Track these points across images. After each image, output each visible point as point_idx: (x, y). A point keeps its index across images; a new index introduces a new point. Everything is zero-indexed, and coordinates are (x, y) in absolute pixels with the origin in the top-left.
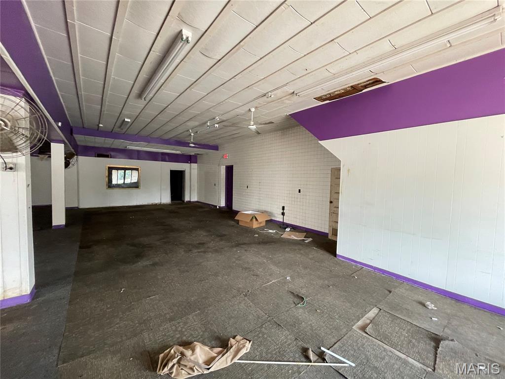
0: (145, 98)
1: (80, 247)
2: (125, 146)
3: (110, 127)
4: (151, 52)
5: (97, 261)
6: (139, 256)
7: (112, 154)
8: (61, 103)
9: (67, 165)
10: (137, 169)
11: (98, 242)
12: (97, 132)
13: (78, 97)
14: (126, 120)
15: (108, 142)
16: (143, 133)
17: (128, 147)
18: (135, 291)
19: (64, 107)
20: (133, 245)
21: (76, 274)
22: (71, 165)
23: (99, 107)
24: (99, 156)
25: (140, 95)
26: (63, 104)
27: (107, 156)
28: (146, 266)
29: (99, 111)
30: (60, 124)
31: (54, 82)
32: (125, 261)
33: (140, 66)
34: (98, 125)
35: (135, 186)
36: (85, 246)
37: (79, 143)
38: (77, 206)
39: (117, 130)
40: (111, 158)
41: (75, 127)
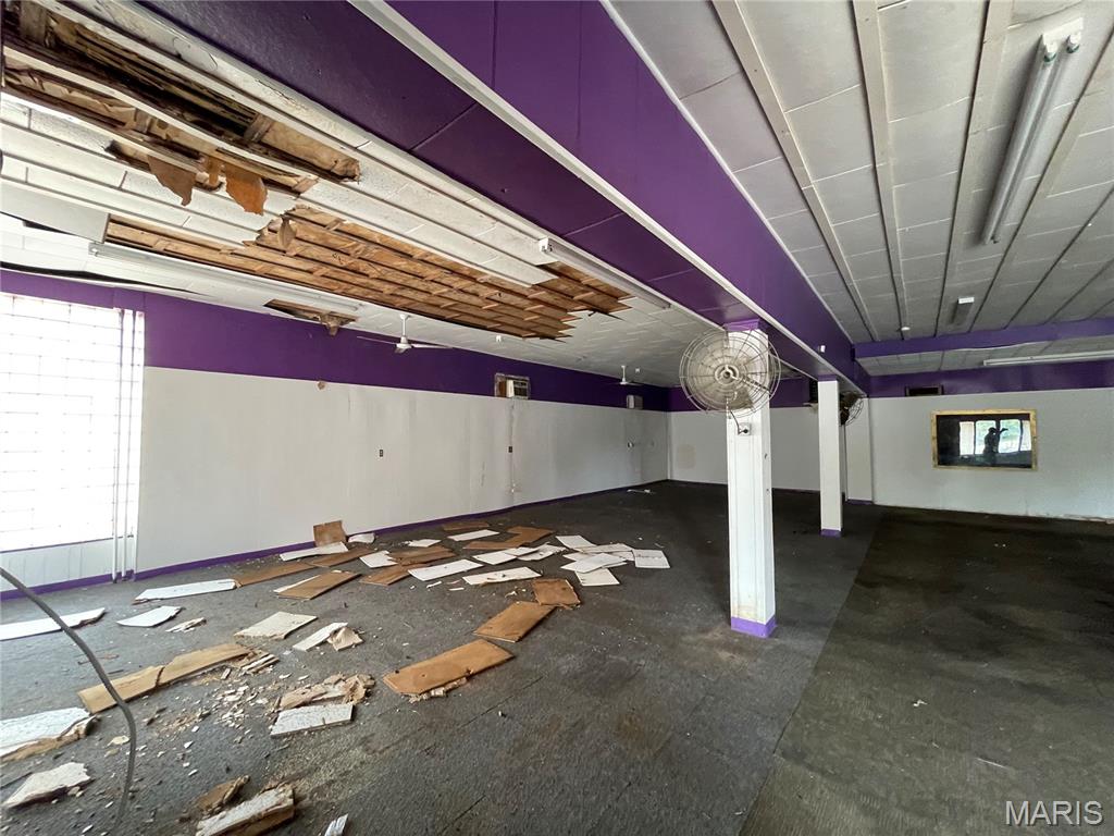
0: (993, 238)
1: (857, 581)
2: (978, 361)
3: (927, 327)
4: (970, 137)
5: (880, 619)
6: (990, 648)
7: (945, 383)
8: (827, 311)
9: (844, 418)
10: (1024, 417)
11: (894, 581)
12: (901, 344)
13: (849, 291)
14: (961, 301)
15: (929, 361)
16: (1023, 319)
17: (985, 362)
18: (949, 720)
19: (833, 315)
20: (983, 616)
21: (838, 626)
22: (850, 418)
23: (892, 295)
24: (915, 392)
25: (979, 236)
26: (830, 310)
27: (933, 392)
28: (1005, 681)
29: (895, 302)
30: (823, 348)
31: (810, 283)
32: (944, 644)
33: (955, 180)
34: (900, 330)
35: (1022, 461)
36: (868, 581)
37: (871, 373)
38: (870, 499)
39: (946, 328)
40: (943, 394)
41: (859, 344)
